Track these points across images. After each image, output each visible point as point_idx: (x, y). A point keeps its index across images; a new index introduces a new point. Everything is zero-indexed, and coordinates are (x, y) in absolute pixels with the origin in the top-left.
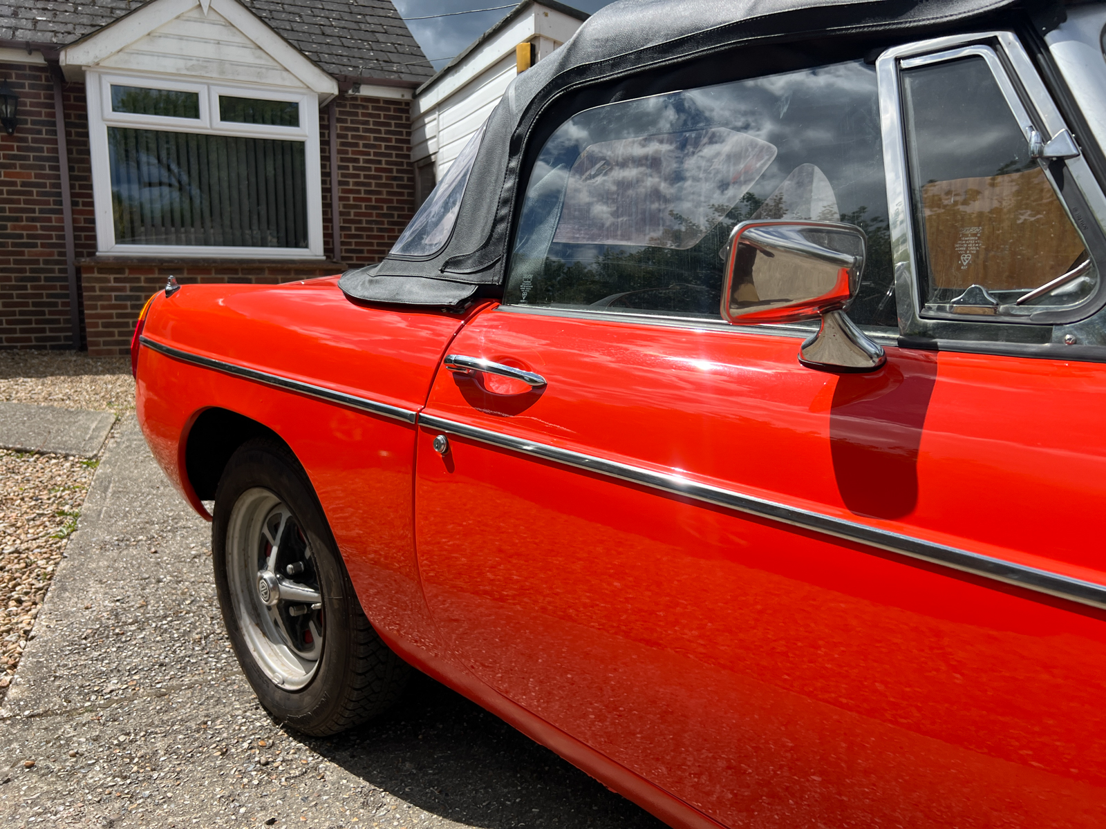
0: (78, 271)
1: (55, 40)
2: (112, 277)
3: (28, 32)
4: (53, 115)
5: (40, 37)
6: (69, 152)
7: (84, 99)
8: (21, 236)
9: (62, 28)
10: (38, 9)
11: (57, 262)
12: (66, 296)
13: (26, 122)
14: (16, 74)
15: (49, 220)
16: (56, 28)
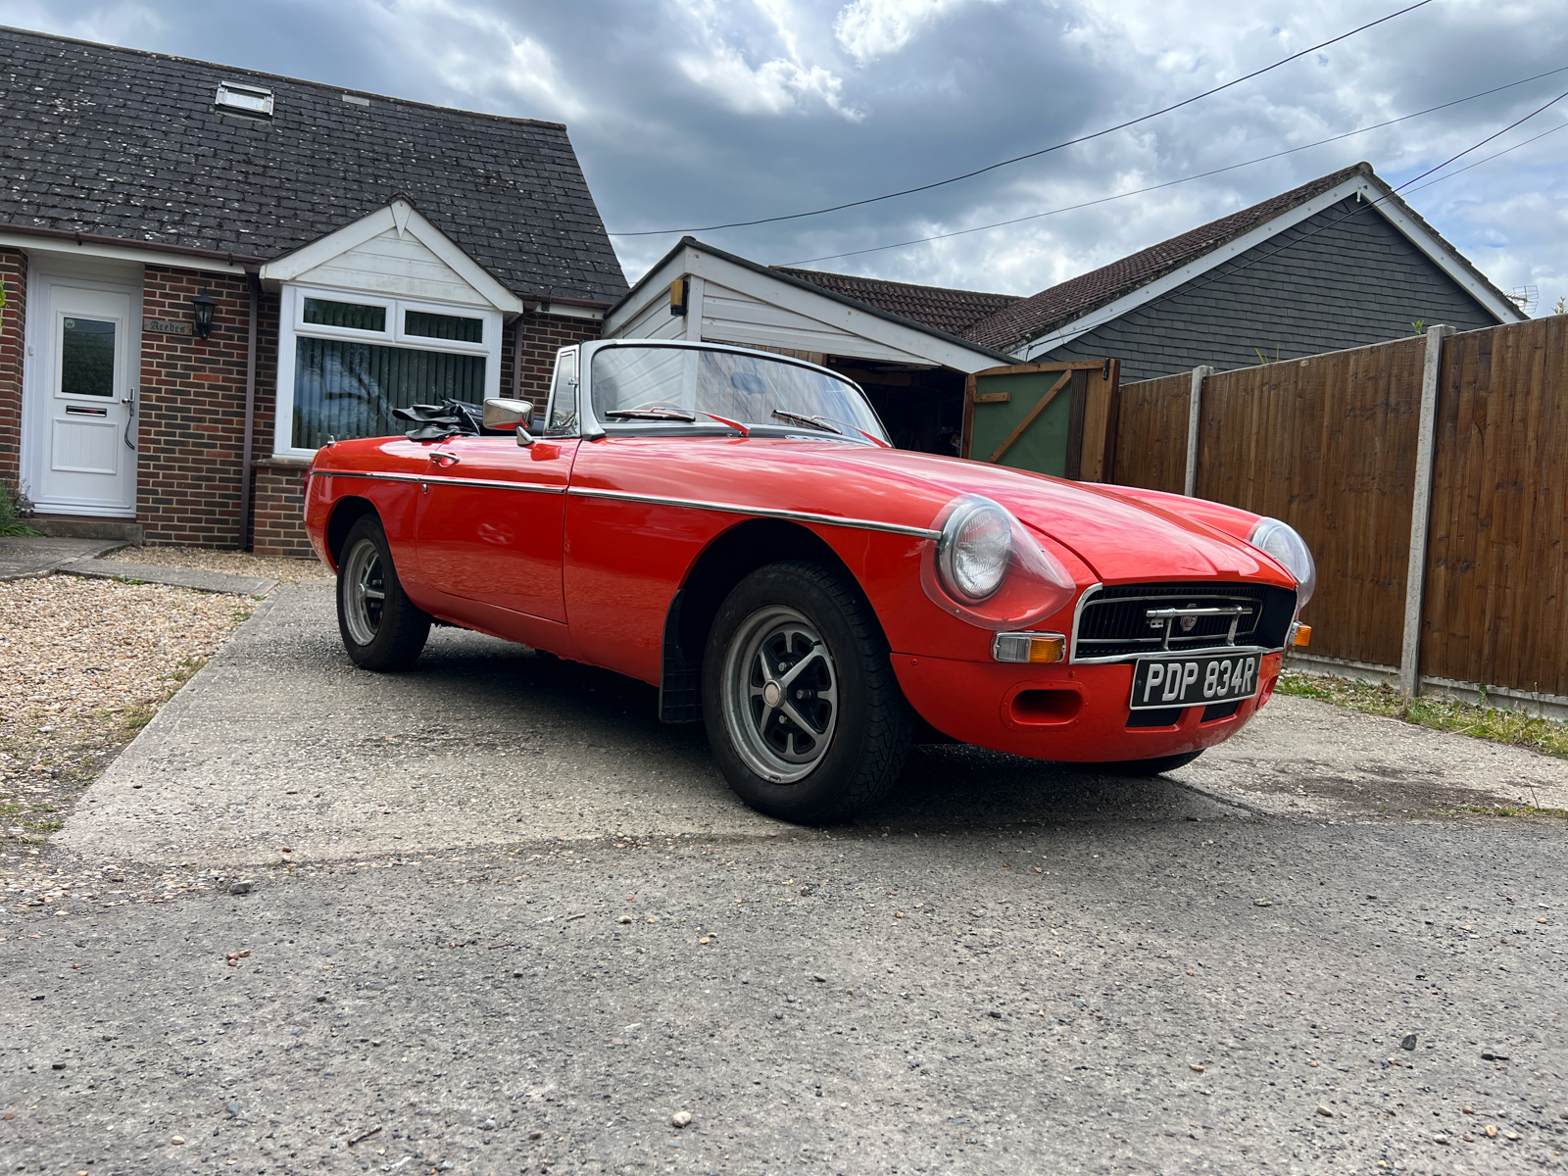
0: (254, 470)
1: (256, 253)
2: (285, 478)
4: (246, 323)
6: (258, 358)
7: (277, 310)
8: (202, 437)
10: (242, 221)
11: (233, 464)
12: (238, 497)
14: (216, 283)
15: (231, 422)
16: (257, 241)
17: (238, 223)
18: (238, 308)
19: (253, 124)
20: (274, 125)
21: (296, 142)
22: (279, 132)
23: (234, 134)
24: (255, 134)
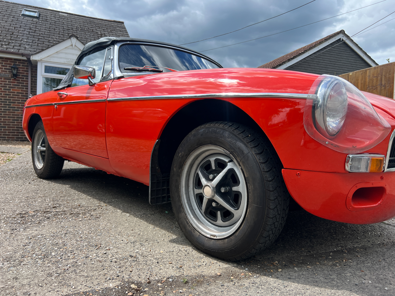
1: (30, 53)
3: (23, 50)
4: (28, 74)
5: (26, 52)
6: (31, 84)
7: (37, 70)
8: (15, 108)
9: (33, 50)
10: (27, 44)
13: (20, 75)
14: (18, 62)
16: (31, 50)
17: (26, 45)
18: (25, 70)
19: (33, 20)
20: (39, 20)
21: (45, 24)
22: (40, 21)
23: (27, 22)
24: (33, 22)
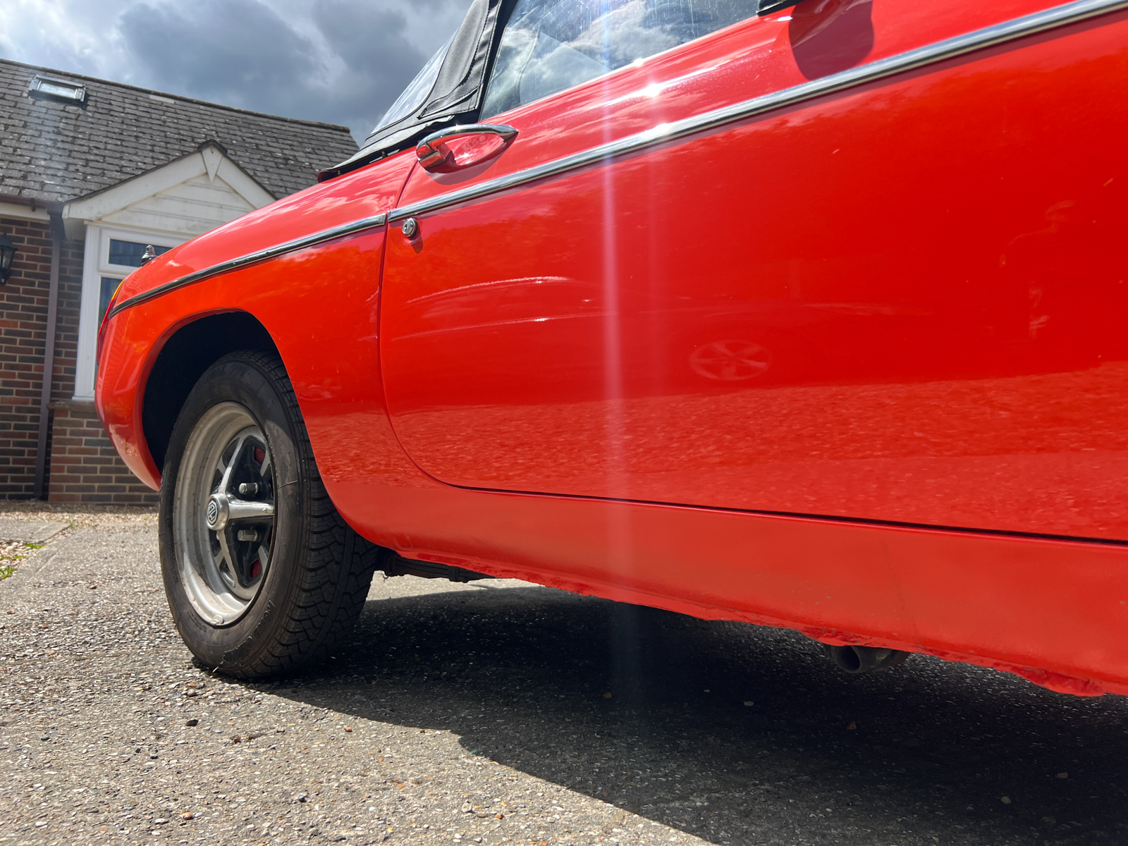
0: (51, 415)
1: (60, 199)
3: (35, 191)
4: (48, 269)
5: (45, 197)
6: (60, 304)
9: (68, 191)
10: (48, 174)
11: (30, 410)
12: (35, 445)
14: (17, 229)
15: (29, 368)
16: (63, 190)
17: (43, 176)
18: (40, 255)
19: (65, 108)
20: (84, 109)
21: (105, 123)
22: (90, 114)
23: (46, 113)
24: (66, 114)
